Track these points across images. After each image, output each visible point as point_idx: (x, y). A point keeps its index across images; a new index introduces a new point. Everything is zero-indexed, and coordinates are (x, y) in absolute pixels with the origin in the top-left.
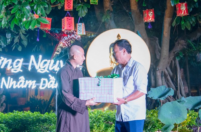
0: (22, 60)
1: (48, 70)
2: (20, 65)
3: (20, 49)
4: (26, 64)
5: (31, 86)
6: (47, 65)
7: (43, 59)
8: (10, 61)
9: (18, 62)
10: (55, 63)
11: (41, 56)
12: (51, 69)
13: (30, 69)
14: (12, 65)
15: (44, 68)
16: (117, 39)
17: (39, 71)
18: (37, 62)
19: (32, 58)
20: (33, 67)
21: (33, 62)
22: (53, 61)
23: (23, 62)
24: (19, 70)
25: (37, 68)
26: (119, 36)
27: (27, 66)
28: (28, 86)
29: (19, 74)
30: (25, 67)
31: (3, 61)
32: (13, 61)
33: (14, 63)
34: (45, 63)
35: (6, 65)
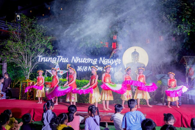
0: (97, 59)
1: (107, 63)
2: (96, 61)
3: (97, 54)
4: (98, 61)
5: (100, 70)
6: (107, 61)
7: (105, 59)
8: (92, 60)
9: (95, 60)
10: (110, 61)
11: (104, 58)
12: (108, 63)
13: (100, 63)
14: (93, 61)
15: (106, 63)
16: (134, 51)
17: (103, 64)
18: (103, 60)
19: (101, 58)
20: (101, 62)
21: (101, 60)
22: (109, 60)
23: (97, 60)
24: (96, 63)
25: (103, 62)
26: (135, 49)
27: (99, 62)
28: (99, 70)
29: (96, 65)
30: (98, 62)
31: (89, 60)
32: (93, 60)
33: (94, 61)
34: (106, 60)
35: (91, 61)
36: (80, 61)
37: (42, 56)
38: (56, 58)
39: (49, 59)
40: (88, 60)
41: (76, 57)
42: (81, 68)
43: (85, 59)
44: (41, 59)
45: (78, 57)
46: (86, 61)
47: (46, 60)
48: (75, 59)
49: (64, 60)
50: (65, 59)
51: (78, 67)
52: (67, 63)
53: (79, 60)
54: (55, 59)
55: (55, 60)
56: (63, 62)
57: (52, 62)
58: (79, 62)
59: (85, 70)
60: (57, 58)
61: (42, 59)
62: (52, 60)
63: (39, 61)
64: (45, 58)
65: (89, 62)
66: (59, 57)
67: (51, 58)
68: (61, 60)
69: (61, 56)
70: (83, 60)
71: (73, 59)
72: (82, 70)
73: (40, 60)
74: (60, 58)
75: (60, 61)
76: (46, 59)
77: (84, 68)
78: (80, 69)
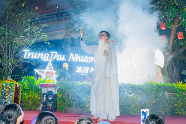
35: (93, 61)
36: (81, 59)
37: (29, 51)
38: (49, 55)
39: (39, 55)
40: (90, 59)
41: (76, 55)
42: (81, 68)
43: (86, 57)
44: (27, 54)
45: (78, 55)
46: (88, 60)
47: (35, 57)
48: (74, 57)
49: (59, 58)
50: (61, 55)
51: (78, 67)
52: (64, 62)
53: (79, 58)
54: (47, 55)
55: (48, 57)
56: (57, 59)
57: (43, 60)
58: (79, 61)
59: (87, 71)
60: (51, 54)
61: (29, 54)
62: (43, 56)
63: (25, 57)
64: (33, 53)
65: (91, 62)
66: (52, 53)
67: (42, 54)
68: (55, 57)
69: (55, 52)
70: (84, 58)
71: (71, 57)
72: (82, 71)
73: (27, 56)
74: (54, 54)
75: (54, 59)
76: (34, 55)
77: (85, 69)
78: (80, 71)
